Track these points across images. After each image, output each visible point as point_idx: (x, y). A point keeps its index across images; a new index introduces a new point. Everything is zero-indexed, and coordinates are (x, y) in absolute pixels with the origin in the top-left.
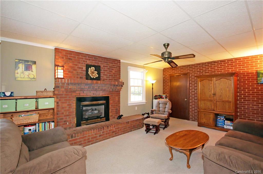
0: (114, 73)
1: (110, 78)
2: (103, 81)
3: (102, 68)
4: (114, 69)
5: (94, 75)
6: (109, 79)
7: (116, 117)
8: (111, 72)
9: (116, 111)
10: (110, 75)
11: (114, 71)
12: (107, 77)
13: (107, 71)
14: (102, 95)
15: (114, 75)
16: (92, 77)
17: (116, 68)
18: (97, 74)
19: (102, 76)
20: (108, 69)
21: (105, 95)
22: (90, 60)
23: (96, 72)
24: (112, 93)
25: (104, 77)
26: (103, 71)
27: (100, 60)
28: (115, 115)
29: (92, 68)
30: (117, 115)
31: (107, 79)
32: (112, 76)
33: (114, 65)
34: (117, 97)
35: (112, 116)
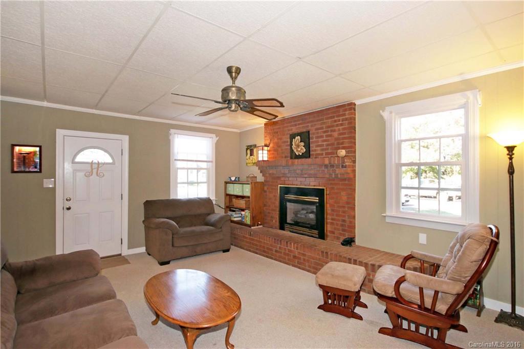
0: (336, 139)
1: (330, 151)
2: (316, 158)
3: (314, 134)
4: (337, 128)
5: (299, 149)
6: (327, 154)
7: (342, 239)
8: (329, 138)
9: (342, 225)
10: (328, 145)
11: (336, 134)
12: (322, 150)
13: (322, 137)
14: (314, 186)
15: (336, 143)
16: (297, 154)
17: (342, 125)
18: (304, 146)
19: (314, 148)
20: (325, 132)
21: (319, 186)
22: (296, 125)
23: (302, 144)
24: (333, 182)
25: (318, 150)
26: (314, 139)
27: (311, 120)
28: (341, 234)
29: (297, 138)
30: (344, 235)
31: (322, 154)
32: (333, 144)
33: (335, 121)
34: (344, 192)
35: (333, 232)
